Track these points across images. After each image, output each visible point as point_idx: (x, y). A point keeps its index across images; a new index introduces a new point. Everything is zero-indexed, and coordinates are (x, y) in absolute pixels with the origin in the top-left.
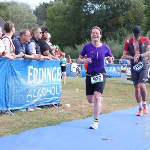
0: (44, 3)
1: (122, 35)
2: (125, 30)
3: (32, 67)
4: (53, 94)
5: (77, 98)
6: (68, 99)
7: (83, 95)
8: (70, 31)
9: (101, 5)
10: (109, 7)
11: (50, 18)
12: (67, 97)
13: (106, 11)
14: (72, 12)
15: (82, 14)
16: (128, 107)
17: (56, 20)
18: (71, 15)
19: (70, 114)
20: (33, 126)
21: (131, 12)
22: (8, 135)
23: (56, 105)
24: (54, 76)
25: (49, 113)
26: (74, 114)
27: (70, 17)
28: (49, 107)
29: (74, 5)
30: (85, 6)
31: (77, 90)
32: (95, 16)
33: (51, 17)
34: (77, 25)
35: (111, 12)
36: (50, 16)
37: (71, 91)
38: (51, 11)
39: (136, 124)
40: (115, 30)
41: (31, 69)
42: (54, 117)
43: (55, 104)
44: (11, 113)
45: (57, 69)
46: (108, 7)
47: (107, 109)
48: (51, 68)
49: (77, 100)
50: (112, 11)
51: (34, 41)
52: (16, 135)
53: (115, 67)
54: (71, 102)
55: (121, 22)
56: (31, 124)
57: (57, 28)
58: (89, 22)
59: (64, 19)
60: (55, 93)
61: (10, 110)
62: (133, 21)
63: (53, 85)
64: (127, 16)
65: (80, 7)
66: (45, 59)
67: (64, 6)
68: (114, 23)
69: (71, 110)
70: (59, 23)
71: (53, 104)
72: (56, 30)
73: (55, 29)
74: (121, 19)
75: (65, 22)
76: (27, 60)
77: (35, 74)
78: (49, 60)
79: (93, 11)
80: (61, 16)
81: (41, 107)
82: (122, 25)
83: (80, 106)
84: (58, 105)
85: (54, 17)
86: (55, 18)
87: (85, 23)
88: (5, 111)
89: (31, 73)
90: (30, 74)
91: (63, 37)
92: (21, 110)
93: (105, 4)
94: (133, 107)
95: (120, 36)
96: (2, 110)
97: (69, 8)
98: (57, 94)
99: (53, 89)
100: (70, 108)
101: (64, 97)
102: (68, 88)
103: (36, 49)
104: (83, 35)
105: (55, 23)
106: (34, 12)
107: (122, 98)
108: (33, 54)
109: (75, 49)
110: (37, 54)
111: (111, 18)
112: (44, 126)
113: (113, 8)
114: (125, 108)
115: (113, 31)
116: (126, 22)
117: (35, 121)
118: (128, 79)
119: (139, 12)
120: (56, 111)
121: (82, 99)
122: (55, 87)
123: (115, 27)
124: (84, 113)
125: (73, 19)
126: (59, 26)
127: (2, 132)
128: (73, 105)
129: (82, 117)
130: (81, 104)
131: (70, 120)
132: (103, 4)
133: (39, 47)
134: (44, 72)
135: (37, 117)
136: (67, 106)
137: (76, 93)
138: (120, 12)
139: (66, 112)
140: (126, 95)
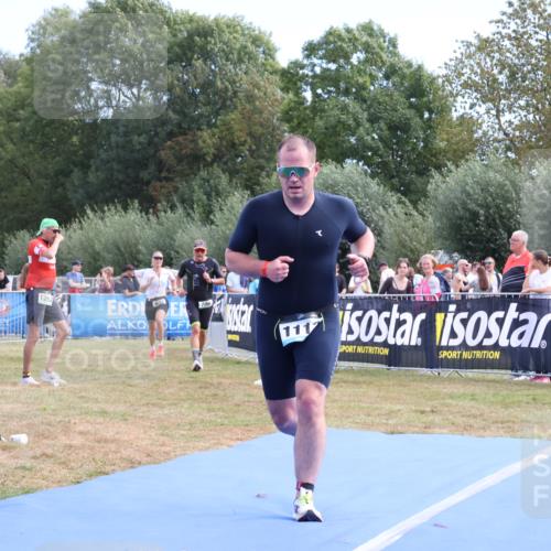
1: (213, 193)
2: (223, 176)
5: (55, 412)
6: (21, 417)
8: (28, 177)
12: (19, 408)
16: (232, 439)
18: (32, 122)
19: (30, 469)
21: (240, 116)
27: (28, 128)
32: (117, 128)
34: (55, 157)
35: (171, 114)
39: (258, 496)
40: (185, 176)
49: (52, 418)
50: (175, 111)
54: (34, 425)
55: (205, 150)
58: (94, 147)
59: (8, 134)
64: (227, 130)
68: (184, 152)
69: (31, 453)
74: (207, 140)
75: (10, 146)
82: (209, 159)
83: (64, 440)
87: (81, 152)
91: (6, 197)
94: (249, 438)
95: (205, 197)
100: (27, 446)
104: (76, 192)
107: (209, 410)
111: (171, 135)
113: (178, 101)
114: (222, 444)
115: (178, 179)
116: (224, 149)
118: (232, 344)
119: (266, 114)
121: (72, 415)
123: (186, 167)
124: (80, 464)
125: (39, 137)
128: (38, 436)
129: (71, 477)
130: (67, 430)
131: (27, 491)
136: (18, 442)
137: (51, 393)
138: (201, 115)
139: (13, 463)
140: (225, 398)
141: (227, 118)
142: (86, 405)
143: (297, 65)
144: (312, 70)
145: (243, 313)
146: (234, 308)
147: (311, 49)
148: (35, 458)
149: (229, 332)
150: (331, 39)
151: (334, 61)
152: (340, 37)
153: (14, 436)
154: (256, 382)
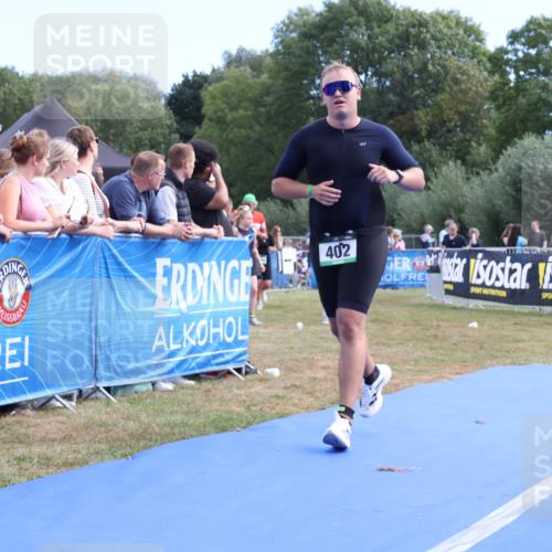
0: (195, 75)
3: (169, 259)
4: (230, 340)
5: (301, 350)
6: (273, 354)
7: (318, 340)
8: (273, 154)
9: (363, 78)
10: (388, 83)
11: (214, 116)
12: (270, 347)
13: (379, 94)
14: (278, 99)
15: (308, 103)
16: (451, 373)
17: (231, 122)
18: (275, 107)
19: (282, 398)
20: (173, 434)
21: (449, 97)
22: (102, 460)
23: (239, 370)
24: (232, 286)
25: (218, 396)
27: (272, 112)
28: (220, 377)
29: (285, 79)
31: (296, 328)
33: (219, 114)
35: (391, 96)
36: (216, 112)
37: (280, 328)
38: (219, 96)
39: (477, 423)
41: (165, 267)
42: (234, 408)
43: (235, 369)
44: (107, 397)
45: (240, 264)
46: (385, 83)
48: (223, 263)
49: (298, 355)
50: (396, 94)
51: (171, 184)
52: (124, 460)
53: (408, 256)
54: (283, 361)
55: (420, 127)
56: (168, 430)
57: (236, 145)
59: (256, 118)
61: (105, 388)
62: (453, 123)
63: (230, 313)
64: (438, 109)
65: (302, 84)
66: (204, 236)
67: (257, 80)
69: (283, 385)
70: (243, 131)
71: (230, 367)
72: (233, 150)
73: (228, 148)
74: (422, 118)
75: (257, 128)
76: (152, 240)
77: (178, 281)
78: (216, 238)
80: (245, 109)
81: (195, 377)
83: (309, 373)
84: (244, 372)
85: (226, 115)
86: (229, 117)
88: (90, 391)
89: (166, 280)
90: (161, 280)
91: (255, 171)
92: (137, 388)
93: (374, 74)
94: (466, 372)
96: (80, 387)
97: (269, 87)
98: (240, 338)
99: (230, 323)
100: (279, 378)
101: (262, 346)
102: (272, 321)
103: (179, 206)
105: (228, 130)
106: (166, 100)
107: (431, 349)
108: (168, 221)
110: (180, 220)
112: (207, 434)
113: (398, 85)
114: (443, 377)
116: (437, 125)
117: (178, 418)
118: (448, 292)
119: (471, 94)
120: (238, 388)
121: (315, 353)
122: (236, 319)
124: (324, 394)
125: (282, 119)
126: (241, 140)
127: (85, 452)
128: (287, 370)
129: (317, 404)
130: (311, 365)
131: (281, 416)
132: (370, 73)
133: (186, 202)
134: (202, 273)
135: (185, 408)
136: (271, 375)
137: (297, 334)
138: (418, 96)
139: (268, 392)
140: (444, 339)
141: (439, 98)
142: (325, 344)
143: (502, 51)
144: (516, 55)
145: (456, 265)
146: (448, 261)
147: (514, 37)
148: (286, 388)
149: (445, 282)
150: (532, 27)
151: (534, 47)
152: (540, 25)
153: (269, 370)
154: (471, 325)
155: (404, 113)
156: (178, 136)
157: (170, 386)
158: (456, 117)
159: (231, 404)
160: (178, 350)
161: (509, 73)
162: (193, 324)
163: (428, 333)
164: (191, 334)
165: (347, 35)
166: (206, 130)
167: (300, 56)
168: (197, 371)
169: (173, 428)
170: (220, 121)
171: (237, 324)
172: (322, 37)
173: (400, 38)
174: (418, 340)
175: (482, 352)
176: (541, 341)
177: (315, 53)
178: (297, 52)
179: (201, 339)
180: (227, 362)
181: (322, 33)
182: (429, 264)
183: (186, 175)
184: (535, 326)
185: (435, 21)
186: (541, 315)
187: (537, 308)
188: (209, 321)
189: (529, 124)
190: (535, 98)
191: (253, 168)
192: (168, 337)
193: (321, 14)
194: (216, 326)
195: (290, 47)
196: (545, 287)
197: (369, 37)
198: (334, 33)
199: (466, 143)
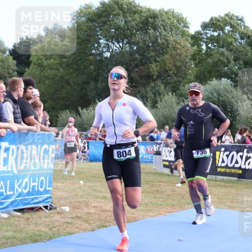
1: (157, 94)
2: (162, 86)
3: (7, 143)
4: (41, 190)
5: (82, 197)
6: (66, 198)
7: (92, 191)
8: (70, 85)
9: (121, 44)
10: (135, 48)
11: (36, 63)
12: (65, 194)
13: (130, 54)
14: (73, 54)
15: (90, 57)
16: (166, 212)
17: (46, 66)
18: (72, 59)
19: (70, 224)
20: (7, 243)
21: (170, 57)
23: (46, 207)
24: (44, 159)
25: (34, 222)
26: (76, 224)
27: (70, 62)
28: (35, 211)
29: (78, 44)
30: (96, 45)
31: (80, 184)
32: (112, 62)
33: (39, 61)
34: (82, 75)
35: (137, 56)
36: (38, 60)
37: (70, 184)
39: (179, 240)
40: (144, 85)
42: (43, 229)
43: (44, 207)
45: (49, 147)
46: (133, 48)
47: (131, 215)
48: (40, 146)
49: (80, 199)
50: (139, 54)
51: (10, 100)
53: (144, 145)
54: (71, 202)
55: (153, 73)
57: (49, 79)
58: (101, 71)
59: (61, 64)
60: (45, 188)
62: (172, 72)
63: (42, 175)
64: (164, 63)
66: (29, 131)
68: (143, 74)
69: (71, 216)
70: (53, 71)
71: (41, 205)
72: (47, 82)
73: (44, 81)
74: (154, 68)
75: (62, 70)
77: (12, 155)
78: (36, 132)
79: (109, 53)
80: (55, 60)
81: (21, 210)
82: (155, 77)
83: (86, 210)
84: (49, 208)
85: (44, 62)
86: (45, 63)
87: (95, 73)
89: (5, 154)
91: (59, 94)
93: (128, 43)
94: (174, 212)
95: (153, 96)
98: (48, 189)
99: (42, 180)
100: (69, 212)
101: (59, 194)
102: (67, 179)
103: (14, 113)
104: (92, 92)
105: (44, 71)
106: (10, 52)
107: (155, 198)
109: (78, 116)
111: (137, 66)
112: (26, 244)
113: (141, 49)
114: (161, 214)
115: (140, 87)
116: (162, 73)
117: (10, 234)
118: (165, 166)
119: (183, 56)
120: (45, 217)
121: (90, 198)
122: (46, 178)
123: (144, 81)
124: (94, 222)
125: (75, 66)
126: (52, 76)
128: (74, 208)
129: (90, 228)
130: (87, 205)
131: (70, 234)
132: (125, 42)
133: (19, 110)
135: (14, 227)
136: (65, 210)
137: (80, 187)
138: (152, 56)
139: (62, 220)
140: (162, 192)
141: (164, 57)
142: (96, 194)
143: (198, 33)
144: (206, 36)
145: (171, 151)
147: (205, 26)
148: (72, 218)
149: (164, 161)
152: (218, 21)
153: (63, 208)
154: (177, 185)
155: (143, 65)
156: (16, 73)
157: (6, 216)
158: (173, 68)
159: (41, 226)
160: (12, 195)
161: (203, 45)
162: (21, 180)
163: (153, 189)
164: (19, 186)
165: (113, 20)
166: (32, 70)
167: (86, 31)
168: (22, 207)
169: (7, 240)
170: (40, 65)
171: (46, 181)
172: (98, 21)
173: (142, 23)
174: (147, 192)
175: (184, 201)
176: (215, 195)
177: (94, 30)
178: (85, 28)
179: (25, 189)
180: (40, 202)
181: (99, 19)
182: (155, 150)
183: (18, 95)
184: (212, 187)
185: (162, 15)
186: (216, 181)
187: (214, 176)
188: (30, 178)
189: (213, 74)
190: (216, 59)
191: (58, 93)
192: (6, 187)
193: (98, 8)
194: (34, 182)
195: (80, 26)
196: (219, 165)
197: (126, 22)
198: (106, 19)
199: (179, 83)
